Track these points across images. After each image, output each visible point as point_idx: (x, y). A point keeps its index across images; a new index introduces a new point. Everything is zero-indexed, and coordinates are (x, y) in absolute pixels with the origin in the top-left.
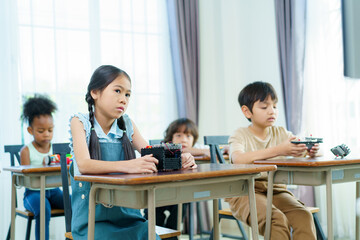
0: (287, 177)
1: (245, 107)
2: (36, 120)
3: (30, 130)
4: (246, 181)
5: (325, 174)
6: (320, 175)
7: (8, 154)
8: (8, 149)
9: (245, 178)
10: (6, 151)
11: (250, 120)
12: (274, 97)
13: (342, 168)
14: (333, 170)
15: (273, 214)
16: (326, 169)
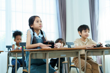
0: (91, 53)
1: (79, 32)
2: (17, 37)
3: (15, 40)
4: (77, 52)
5: (103, 52)
6: (101, 52)
7: (7, 48)
8: (7, 47)
9: (77, 51)
10: (6, 47)
11: (81, 36)
12: (89, 29)
13: (108, 50)
14: (105, 50)
15: (87, 65)
16: (103, 50)
